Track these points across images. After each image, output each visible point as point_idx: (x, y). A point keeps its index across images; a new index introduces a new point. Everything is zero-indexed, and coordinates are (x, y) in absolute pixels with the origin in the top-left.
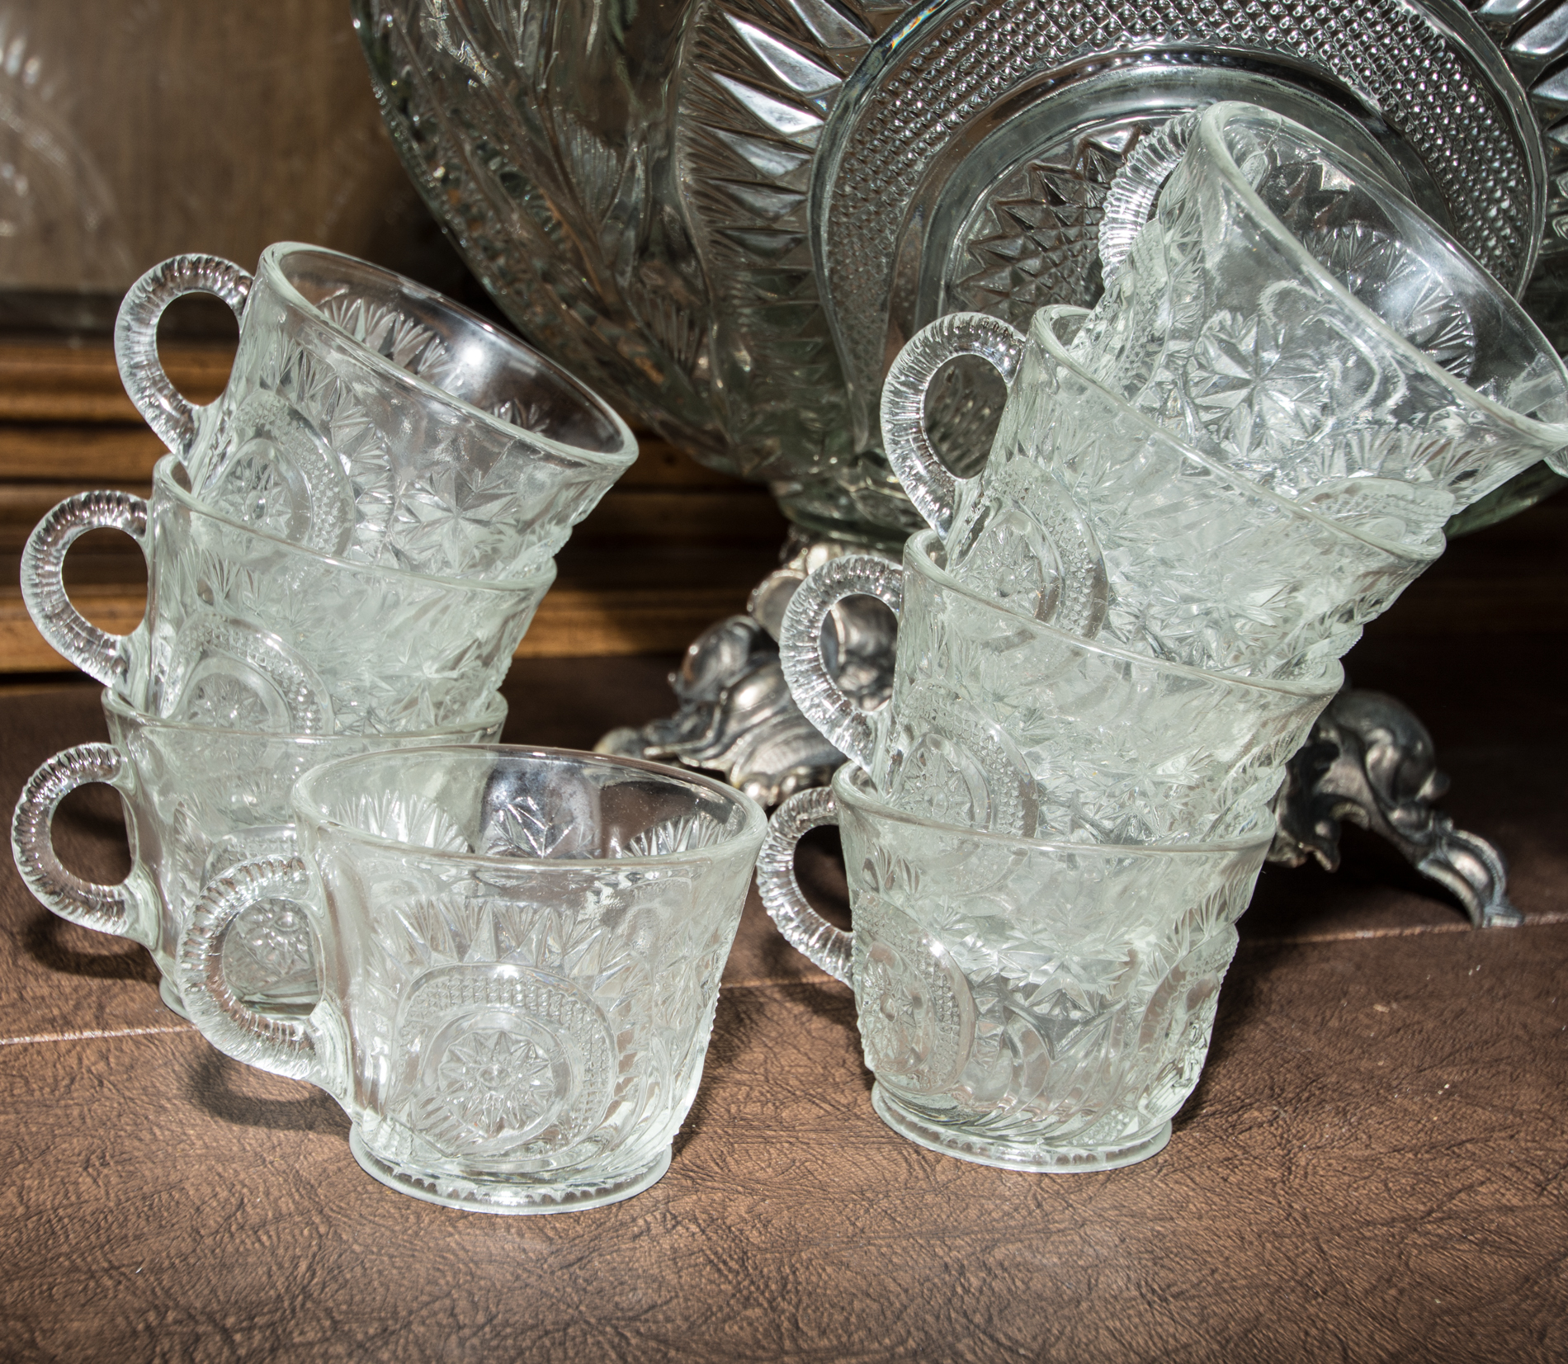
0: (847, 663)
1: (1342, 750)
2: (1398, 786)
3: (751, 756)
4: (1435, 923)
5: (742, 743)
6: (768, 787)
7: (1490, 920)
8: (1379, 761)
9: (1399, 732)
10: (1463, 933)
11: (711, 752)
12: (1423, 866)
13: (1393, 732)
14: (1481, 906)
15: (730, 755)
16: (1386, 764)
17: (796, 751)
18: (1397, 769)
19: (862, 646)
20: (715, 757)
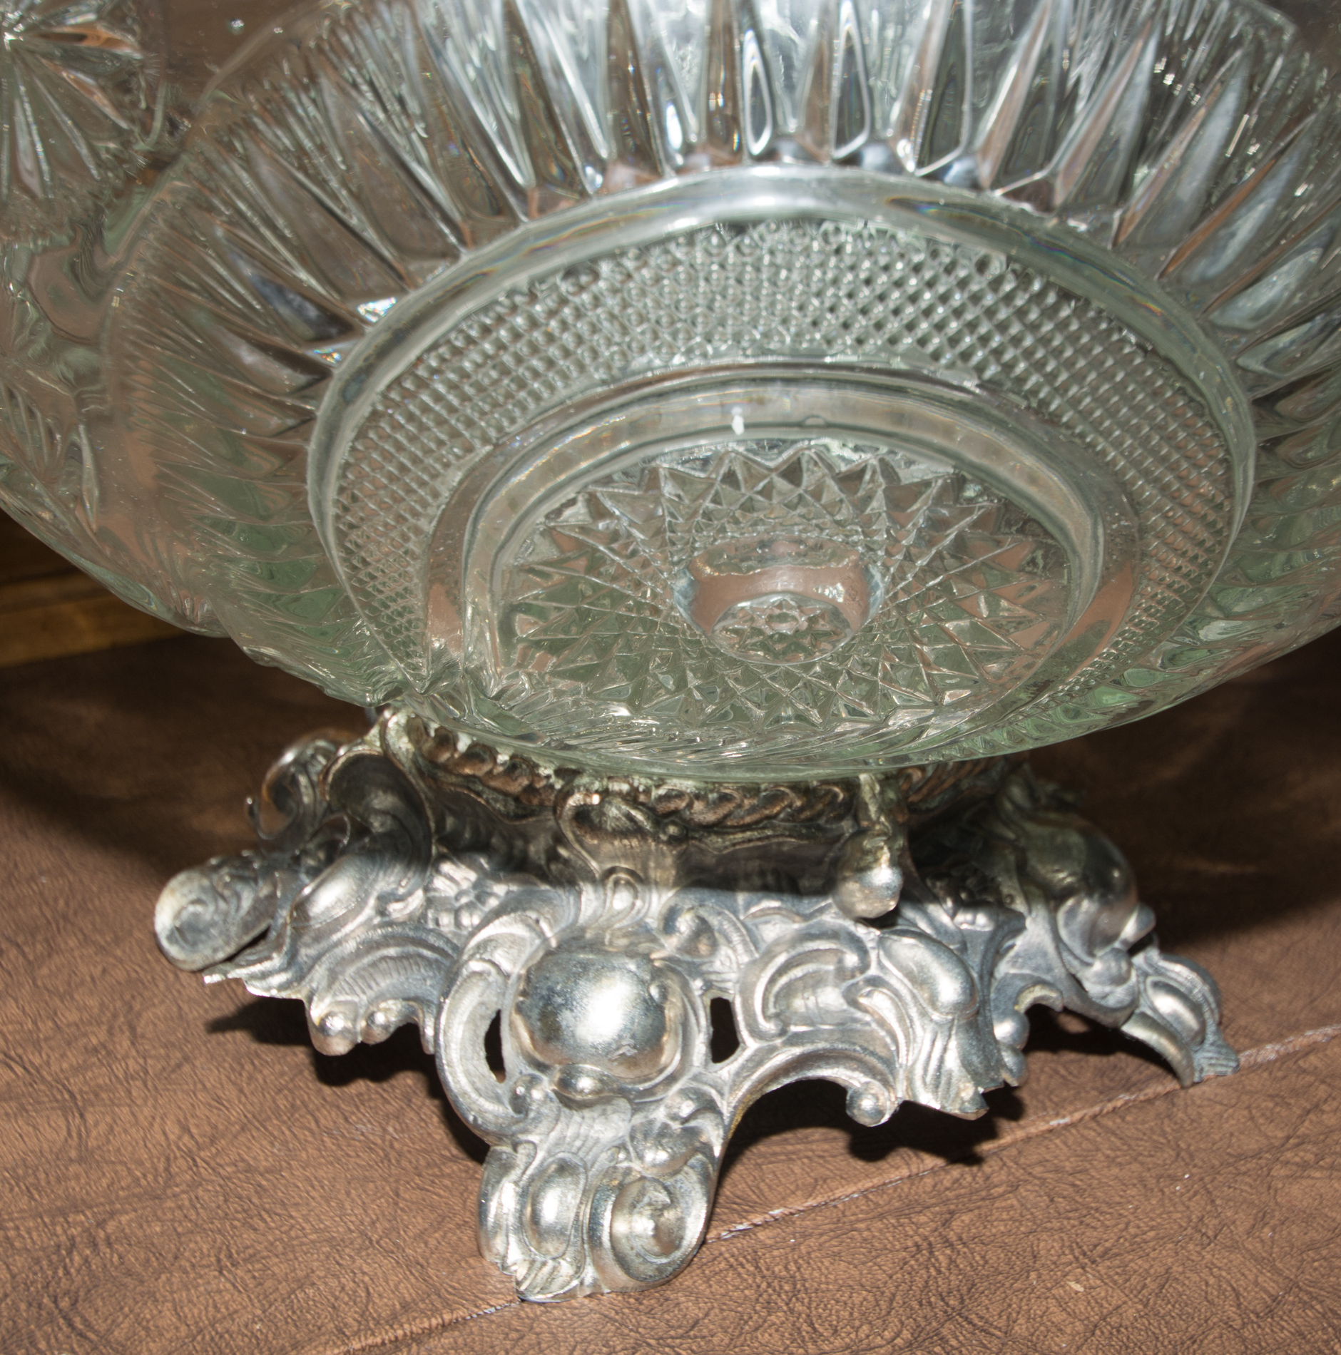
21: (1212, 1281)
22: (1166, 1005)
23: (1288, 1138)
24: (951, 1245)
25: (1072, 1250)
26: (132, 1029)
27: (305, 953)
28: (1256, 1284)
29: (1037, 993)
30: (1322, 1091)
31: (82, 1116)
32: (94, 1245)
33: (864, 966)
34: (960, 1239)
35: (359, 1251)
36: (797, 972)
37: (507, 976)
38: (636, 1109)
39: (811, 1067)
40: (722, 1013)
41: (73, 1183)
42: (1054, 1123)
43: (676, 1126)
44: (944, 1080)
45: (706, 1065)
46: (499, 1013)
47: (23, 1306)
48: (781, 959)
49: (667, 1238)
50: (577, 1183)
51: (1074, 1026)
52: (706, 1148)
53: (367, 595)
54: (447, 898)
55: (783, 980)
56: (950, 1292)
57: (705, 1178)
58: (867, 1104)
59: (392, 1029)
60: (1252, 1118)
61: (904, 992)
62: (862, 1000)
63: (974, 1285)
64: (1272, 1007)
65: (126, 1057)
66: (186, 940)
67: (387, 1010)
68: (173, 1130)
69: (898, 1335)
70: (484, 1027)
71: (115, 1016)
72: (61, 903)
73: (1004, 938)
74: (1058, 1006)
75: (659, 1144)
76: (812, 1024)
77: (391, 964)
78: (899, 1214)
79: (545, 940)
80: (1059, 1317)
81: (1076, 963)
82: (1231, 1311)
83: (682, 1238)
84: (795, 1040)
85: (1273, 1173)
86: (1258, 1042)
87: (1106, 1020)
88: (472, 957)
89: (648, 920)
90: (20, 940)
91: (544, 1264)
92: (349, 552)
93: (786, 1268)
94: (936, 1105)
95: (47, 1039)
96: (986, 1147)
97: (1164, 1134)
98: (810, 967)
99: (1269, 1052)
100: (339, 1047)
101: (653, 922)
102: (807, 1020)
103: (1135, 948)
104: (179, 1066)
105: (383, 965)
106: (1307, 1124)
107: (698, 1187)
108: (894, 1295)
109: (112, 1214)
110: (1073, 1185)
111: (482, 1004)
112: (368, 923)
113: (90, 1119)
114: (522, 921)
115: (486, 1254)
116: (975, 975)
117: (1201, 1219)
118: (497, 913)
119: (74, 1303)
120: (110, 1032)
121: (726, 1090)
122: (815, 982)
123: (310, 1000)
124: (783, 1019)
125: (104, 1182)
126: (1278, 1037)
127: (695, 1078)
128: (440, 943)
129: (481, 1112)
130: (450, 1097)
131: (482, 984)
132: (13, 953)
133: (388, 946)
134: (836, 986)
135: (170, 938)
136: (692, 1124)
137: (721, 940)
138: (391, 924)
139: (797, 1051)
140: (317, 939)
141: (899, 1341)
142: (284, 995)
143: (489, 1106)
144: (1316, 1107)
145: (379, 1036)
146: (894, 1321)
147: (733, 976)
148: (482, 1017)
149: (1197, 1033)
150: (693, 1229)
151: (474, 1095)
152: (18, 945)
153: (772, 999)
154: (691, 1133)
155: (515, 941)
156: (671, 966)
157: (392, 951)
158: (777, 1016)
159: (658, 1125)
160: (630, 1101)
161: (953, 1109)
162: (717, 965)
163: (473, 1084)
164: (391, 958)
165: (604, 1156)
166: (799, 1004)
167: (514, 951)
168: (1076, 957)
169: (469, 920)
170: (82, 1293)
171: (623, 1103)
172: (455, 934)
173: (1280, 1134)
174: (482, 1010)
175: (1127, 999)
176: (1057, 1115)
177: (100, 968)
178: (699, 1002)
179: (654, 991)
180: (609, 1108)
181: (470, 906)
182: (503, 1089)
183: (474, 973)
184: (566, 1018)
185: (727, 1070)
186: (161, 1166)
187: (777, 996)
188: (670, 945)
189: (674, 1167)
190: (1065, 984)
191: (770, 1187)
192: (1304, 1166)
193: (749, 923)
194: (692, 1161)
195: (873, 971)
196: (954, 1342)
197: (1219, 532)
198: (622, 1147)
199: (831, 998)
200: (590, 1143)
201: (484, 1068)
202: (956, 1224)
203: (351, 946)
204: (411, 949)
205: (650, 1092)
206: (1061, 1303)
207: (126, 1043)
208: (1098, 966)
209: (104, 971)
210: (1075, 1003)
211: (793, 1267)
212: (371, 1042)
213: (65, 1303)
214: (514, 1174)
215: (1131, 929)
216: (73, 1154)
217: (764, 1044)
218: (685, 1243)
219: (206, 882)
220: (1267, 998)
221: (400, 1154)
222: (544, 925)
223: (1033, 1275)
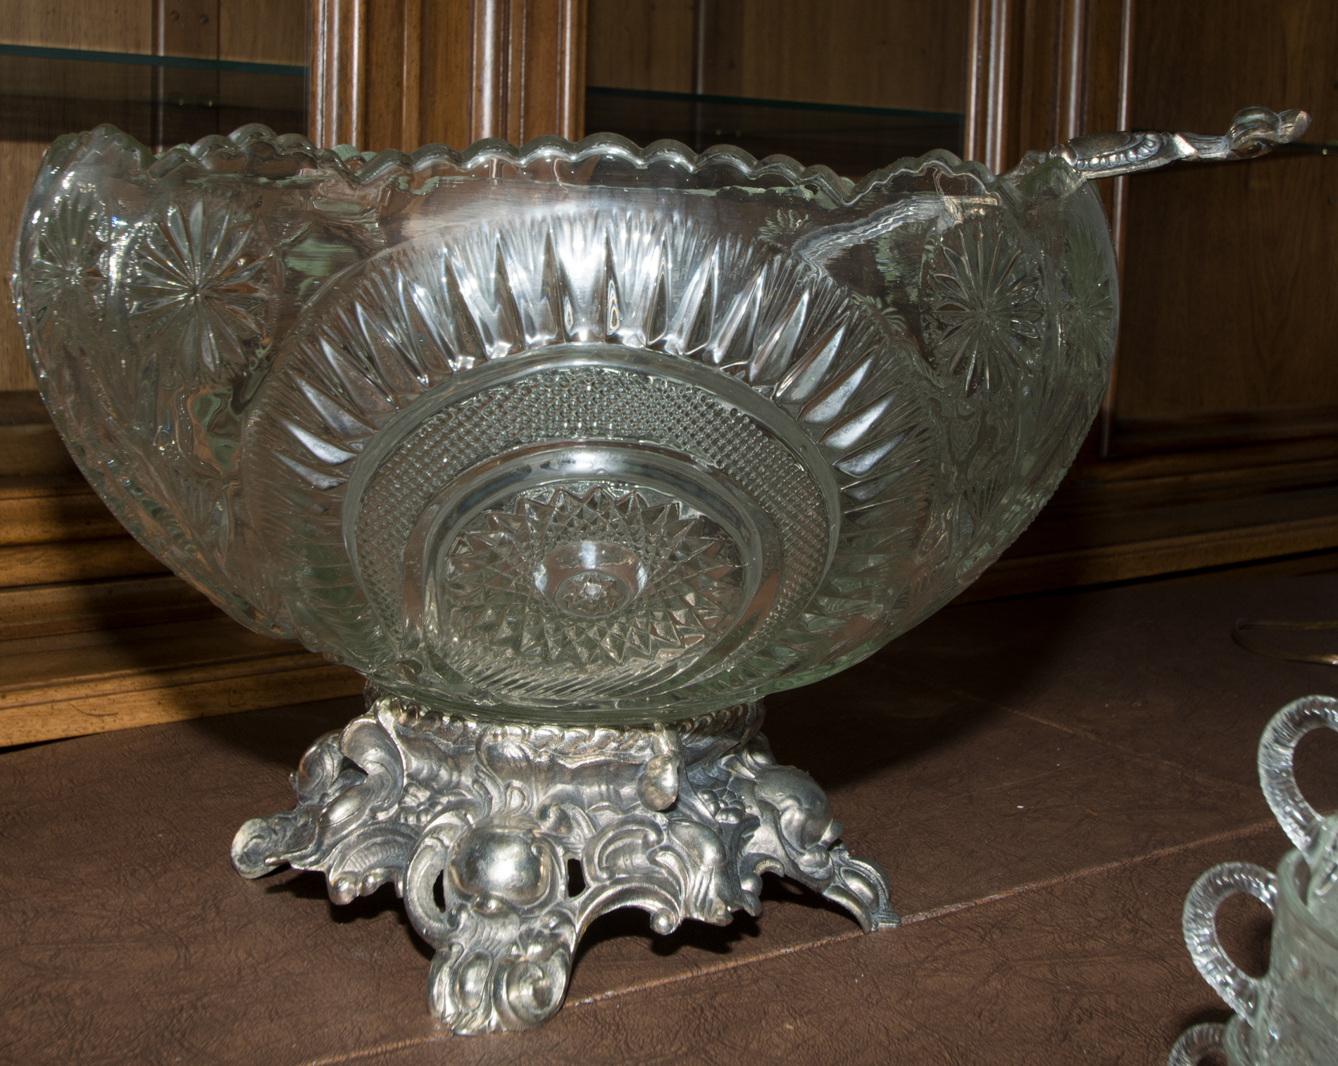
0: (409, 785)
1: (761, 820)
2: (806, 837)
3: (343, 858)
4: (837, 933)
5: (335, 852)
6: (356, 883)
7: (877, 925)
8: (790, 822)
9: (802, 800)
10: (857, 939)
11: (312, 859)
12: (826, 894)
13: (798, 800)
14: (869, 918)
15: (328, 861)
16: (795, 823)
17: (374, 854)
18: (803, 827)
19: (419, 771)
20: (317, 862)
21: (872, 1024)
22: (855, 885)
23: (927, 957)
24: (715, 1009)
25: (788, 1010)
26: (217, 908)
27: (328, 841)
28: (900, 1025)
29: (768, 864)
30: (952, 934)
31: (187, 948)
32: (195, 1008)
33: (659, 841)
34: (721, 1005)
35: (356, 1011)
36: (619, 844)
37: (447, 847)
38: (523, 921)
39: (628, 899)
40: (575, 869)
41: (182, 980)
42: (783, 951)
43: (546, 932)
44: (707, 904)
45: (565, 898)
46: (442, 872)
47: (153, 1037)
48: (610, 834)
49: (541, 996)
50: (487, 965)
51: (793, 889)
52: (565, 946)
53: (373, 584)
54: (412, 807)
55: (611, 848)
56: (712, 1030)
57: (565, 964)
58: (662, 922)
59: (378, 886)
60: (906, 948)
61: (684, 854)
62: (658, 859)
63: (727, 1026)
64: (924, 894)
65: (213, 921)
66: (250, 861)
67: (375, 875)
68: (242, 955)
69: (680, 1049)
70: (433, 881)
71: (206, 901)
72: (172, 846)
73: (745, 831)
74: (781, 873)
75: (536, 941)
76: (629, 873)
77: (378, 848)
78: (683, 994)
79: (470, 826)
80: (776, 1040)
81: (794, 853)
82: (883, 1038)
83: (550, 1001)
84: (617, 882)
85: (917, 974)
86: (914, 911)
87: (813, 886)
88: (426, 836)
89: (531, 813)
90: (147, 864)
91: (467, 1014)
92: (363, 557)
93: (614, 1019)
94: (702, 919)
95: (164, 912)
96: (734, 944)
97: (850, 955)
98: (627, 840)
99: (921, 917)
100: (346, 899)
101: (534, 813)
102: (625, 871)
103: (830, 847)
104: (246, 925)
105: (373, 849)
106: (940, 950)
107: (560, 969)
108: (678, 1032)
109: (206, 994)
110: (792, 980)
111: (432, 866)
112: (364, 824)
113: (192, 951)
114: (457, 815)
115: (432, 1011)
116: (727, 847)
117: (869, 996)
118: (442, 812)
119: (184, 1035)
120: (203, 908)
121: (577, 912)
122: (629, 850)
123: (329, 871)
124: (611, 870)
125: (201, 980)
126: (928, 909)
127: (559, 904)
128: (408, 831)
129: (430, 928)
130: (412, 920)
131: (432, 853)
132: (142, 871)
133: (376, 836)
134: (644, 853)
135: (241, 860)
136: (557, 931)
137: (574, 824)
138: (379, 823)
139: (619, 888)
140: (334, 834)
141: (680, 1052)
142: (314, 868)
143: (436, 925)
144: (947, 942)
145: (371, 891)
146: (677, 1044)
147: (582, 846)
148: (432, 874)
149: (873, 900)
150: (557, 994)
151: (426, 919)
152: (145, 867)
153: (604, 859)
154: (554, 936)
155: (451, 827)
156: (545, 838)
157: (379, 840)
158: (607, 868)
159: (536, 931)
160: (519, 916)
161: (713, 920)
162: (572, 840)
163: (426, 913)
164: (379, 844)
165: (503, 950)
166: (621, 862)
167: (452, 833)
168: (794, 849)
169: (424, 819)
170: (188, 1031)
171: (514, 917)
172: (417, 826)
173: (922, 955)
174: (432, 870)
175: (827, 876)
176: (785, 947)
177: (196, 878)
178: (561, 859)
179: (534, 850)
180: (507, 921)
181: (426, 811)
182: (444, 916)
183: (427, 847)
184: (481, 864)
185: (578, 901)
186: (235, 972)
187: (607, 857)
188: (546, 826)
189: (545, 956)
190: (785, 861)
191: (606, 982)
192: (936, 970)
193: (591, 814)
194: (556, 953)
195: (665, 842)
196: (713, 1053)
197: (822, 540)
198: (514, 943)
199: (640, 859)
200: (495, 943)
201: (433, 905)
202: (718, 999)
203: (353, 838)
204: (390, 837)
205: (531, 911)
206: (778, 1034)
207: (213, 915)
208: (807, 857)
209: (199, 880)
210: (792, 873)
211: (617, 1018)
212: (366, 895)
213: (178, 1035)
214: (450, 963)
215: (827, 835)
216: (182, 966)
217: (600, 884)
218: (552, 1003)
219: (264, 824)
220: (922, 890)
221: (381, 967)
222: (469, 817)
223: (763, 1023)
